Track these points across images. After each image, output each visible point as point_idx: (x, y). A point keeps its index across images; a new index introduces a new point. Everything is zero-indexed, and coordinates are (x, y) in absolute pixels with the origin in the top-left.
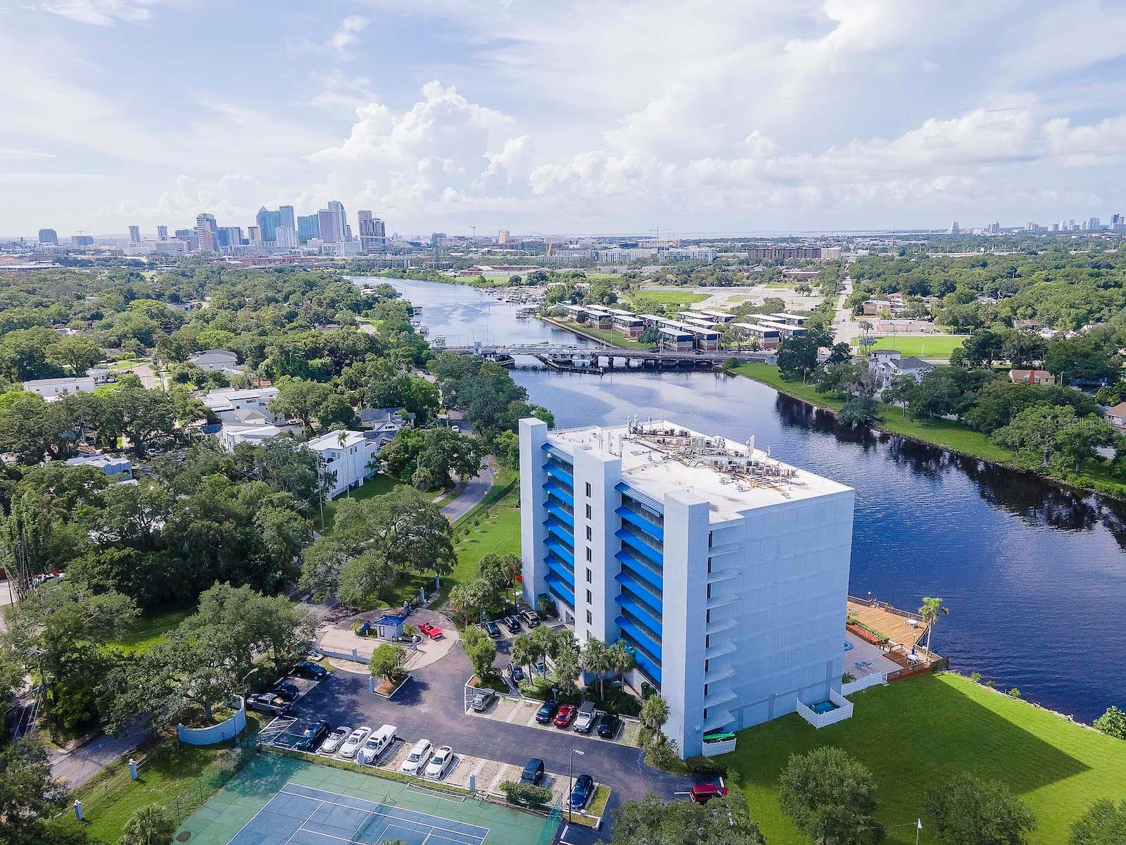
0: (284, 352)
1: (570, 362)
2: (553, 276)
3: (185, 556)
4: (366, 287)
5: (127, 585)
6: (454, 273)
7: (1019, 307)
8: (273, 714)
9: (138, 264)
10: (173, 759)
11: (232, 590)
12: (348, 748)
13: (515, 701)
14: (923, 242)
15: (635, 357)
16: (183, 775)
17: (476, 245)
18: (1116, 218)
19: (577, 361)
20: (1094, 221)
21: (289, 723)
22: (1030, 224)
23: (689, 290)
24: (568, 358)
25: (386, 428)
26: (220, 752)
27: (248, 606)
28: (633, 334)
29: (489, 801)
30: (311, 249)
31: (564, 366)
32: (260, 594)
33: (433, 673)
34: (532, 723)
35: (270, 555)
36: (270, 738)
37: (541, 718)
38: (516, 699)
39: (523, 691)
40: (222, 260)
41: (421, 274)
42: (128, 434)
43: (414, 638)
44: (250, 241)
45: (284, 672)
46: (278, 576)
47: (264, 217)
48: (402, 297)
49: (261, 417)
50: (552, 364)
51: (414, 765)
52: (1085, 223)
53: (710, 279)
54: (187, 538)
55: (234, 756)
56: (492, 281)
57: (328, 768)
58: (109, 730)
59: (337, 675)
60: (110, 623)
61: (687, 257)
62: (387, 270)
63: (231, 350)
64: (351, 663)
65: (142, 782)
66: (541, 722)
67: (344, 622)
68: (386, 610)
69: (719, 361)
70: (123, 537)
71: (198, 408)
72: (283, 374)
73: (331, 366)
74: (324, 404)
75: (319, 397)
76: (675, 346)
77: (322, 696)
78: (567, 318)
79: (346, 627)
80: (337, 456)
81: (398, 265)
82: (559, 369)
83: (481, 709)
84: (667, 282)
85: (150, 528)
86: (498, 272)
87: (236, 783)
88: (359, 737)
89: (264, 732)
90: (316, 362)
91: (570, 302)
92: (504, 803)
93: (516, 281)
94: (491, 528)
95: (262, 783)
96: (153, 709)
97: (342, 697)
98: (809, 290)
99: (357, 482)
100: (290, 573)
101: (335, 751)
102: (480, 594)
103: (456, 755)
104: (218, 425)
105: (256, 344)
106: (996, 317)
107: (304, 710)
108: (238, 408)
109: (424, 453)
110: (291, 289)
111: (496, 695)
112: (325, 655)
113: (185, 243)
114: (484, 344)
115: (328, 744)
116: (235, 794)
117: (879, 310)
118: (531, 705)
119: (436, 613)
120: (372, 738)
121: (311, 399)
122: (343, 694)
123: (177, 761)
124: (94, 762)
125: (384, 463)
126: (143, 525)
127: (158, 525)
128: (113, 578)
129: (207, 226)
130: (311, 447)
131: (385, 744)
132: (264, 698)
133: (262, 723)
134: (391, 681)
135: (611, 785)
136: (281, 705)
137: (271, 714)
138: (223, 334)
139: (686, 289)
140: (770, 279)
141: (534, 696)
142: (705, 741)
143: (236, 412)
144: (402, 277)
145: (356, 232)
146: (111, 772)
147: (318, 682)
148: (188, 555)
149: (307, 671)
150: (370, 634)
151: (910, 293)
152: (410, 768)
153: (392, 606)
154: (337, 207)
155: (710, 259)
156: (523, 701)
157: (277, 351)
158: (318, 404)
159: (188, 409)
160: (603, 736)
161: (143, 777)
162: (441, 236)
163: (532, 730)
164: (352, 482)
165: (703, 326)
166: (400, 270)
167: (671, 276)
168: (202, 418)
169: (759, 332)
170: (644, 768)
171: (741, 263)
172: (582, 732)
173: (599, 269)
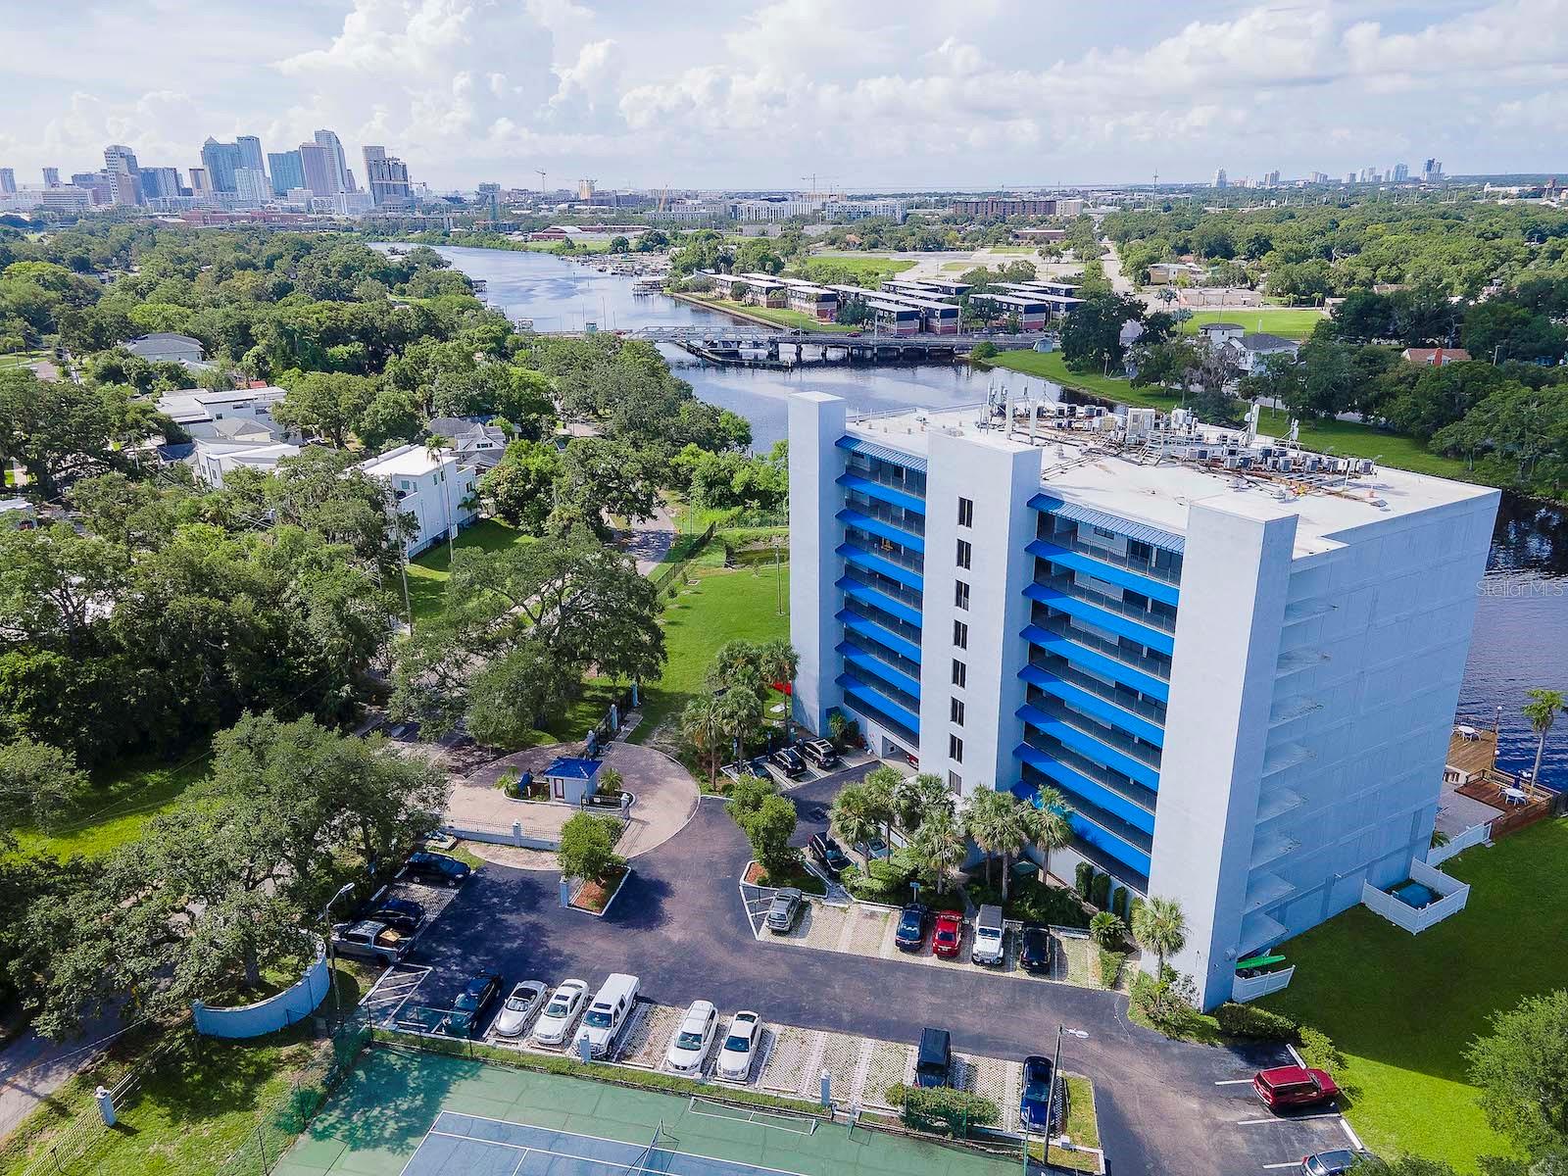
0: (284, 331)
1: (735, 354)
2: (675, 239)
3: (161, 665)
4: (394, 252)
5: (51, 724)
6: (522, 238)
7: (1378, 267)
8: (383, 961)
9: (18, 222)
10: (190, 1074)
11: (281, 728)
12: (549, 1026)
13: (842, 909)
14: (1186, 195)
15: (836, 345)
16: (213, 1110)
17: (547, 200)
18: (1430, 164)
19: (746, 352)
20: (1401, 170)
21: (417, 978)
22: (1317, 174)
23: (884, 256)
24: (734, 347)
25: (478, 446)
26: (286, 1051)
27: (319, 757)
28: (821, 314)
29: (865, 1127)
30: (294, 204)
31: (728, 359)
32: (335, 733)
33: (672, 862)
34: (887, 949)
35: (326, 658)
36: (384, 1013)
37: (907, 942)
38: (842, 905)
39: (854, 889)
40: (151, 217)
41: (473, 239)
42: (24, 461)
43: (624, 797)
44: (195, 191)
45: (387, 876)
46: (344, 694)
47: (213, 153)
48: (451, 268)
49: (264, 431)
50: (710, 355)
51: (692, 1058)
52: (1388, 172)
53: (910, 241)
54: (164, 629)
55: (317, 1055)
56: (585, 247)
57: (518, 1072)
58: (46, 1025)
59: (490, 876)
60: (24, 800)
61: (867, 214)
62: (418, 234)
63: (189, 334)
64: (513, 850)
65: (130, 1131)
66: (904, 948)
67: (480, 773)
68: (553, 749)
69: (964, 348)
70: (32, 633)
71: (148, 416)
72: (288, 367)
73: (364, 357)
74: (370, 409)
75: (360, 397)
76: (894, 327)
77: (470, 919)
78: (712, 294)
79: (487, 782)
80: (411, 486)
81: (436, 226)
82: (722, 363)
83: (786, 928)
84: (848, 245)
85: (84, 615)
86: (589, 234)
87: (332, 1120)
88: (568, 1003)
89: (369, 1000)
90: (340, 351)
91: (713, 271)
92: (899, 1129)
93: (620, 246)
94: (695, 600)
95: (387, 1117)
96: (136, 979)
97: (512, 919)
98: (1059, 254)
99: (446, 533)
100: (364, 688)
101: (522, 1034)
102: (744, 713)
103: (766, 1026)
104: (187, 446)
105: (234, 322)
106: (1352, 279)
107: (442, 949)
108: (219, 417)
109: (560, 480)
110: (275, 250)
111: (805, 898)
112: (460, 838)
113: (89, 192)
115: (507, 1020)
116: (334, 1144)
117: (1172, 277)
118: (873, 915)
119: (646, 748)
120: (597, 1005)
121: (346, 400)
122: (511, 912)
123: (197, 1077)
124: (22, 1089)
125: (489, 501)
126: (71, 610)
127: (99, 609)
128: (19, 711)
129: (123, 167)
130: (369, 472)
131: (623, 1014)
132: (360, 931)
133: (362, 982)
134: (598, 882)
135: (1086, 1071)
136: (396, 944)
137: (376, 962)
138: (172, 309)
139: (878, 255)
140: (997, 242)
141: (873, 896)
142: (1240, 973)
143: (217, 424)
144: (443, 244)
145: (362, 181)
146: (59, 1109)
147: (456, 891)
148: (168, 662)
149: (434, 871)
150: (534, 794)
151: (1208, 255)
152: (688, 1064)
153: (562, 740)
154: (329, 140)
155: (899, 217)
156: (858, 908)
157: (272, 331)
158: (358, 409)
159: (129, 418)
160: (1033, 971)
161: (130, 1119)
162: (494, 188)
163: (893, 966)
164: (438, 532)
165: (929, 299)
166: (440, 232)
167: (852, 236)
168: (157, 433)
169: (1017, 306)
170: (1134, 1031)
171: (946, 221)
172: (991, 966)
173: (741, 230)
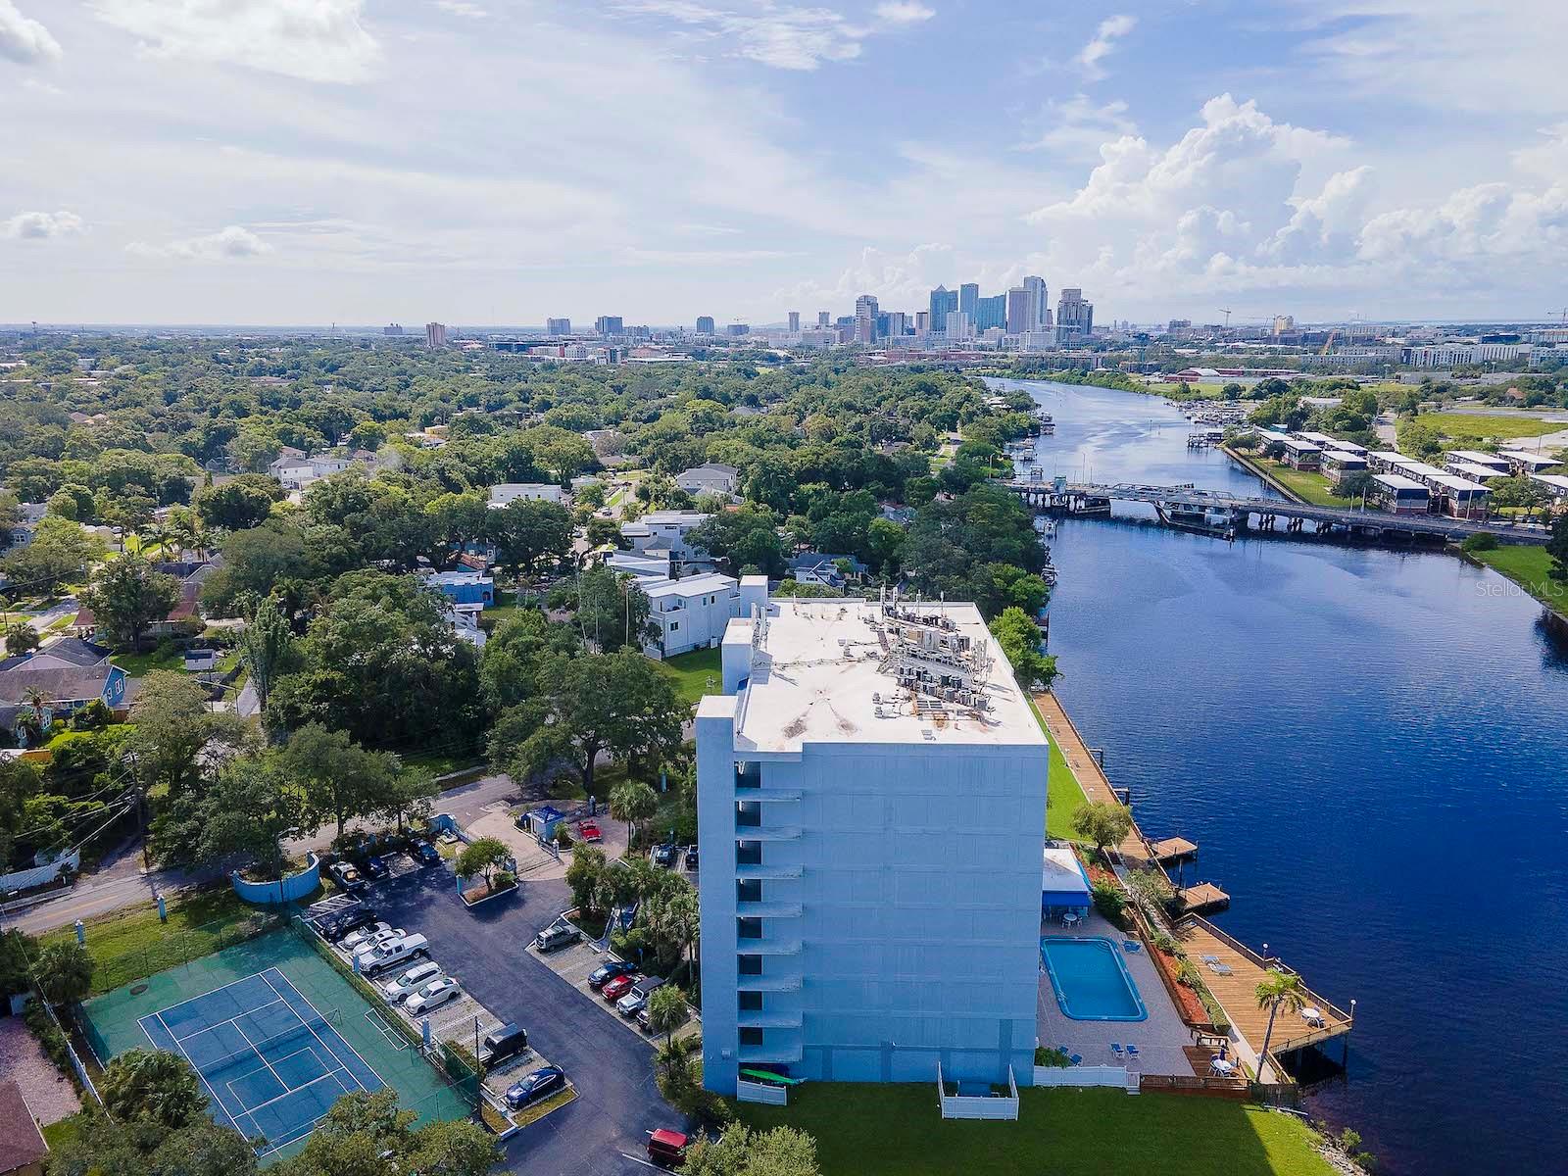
0: (766, 471)
1: (1198, 518)
2: (1300, 387)
4: (998, 394)
6: (1156, 379)
10: (211, 908)
12: (361, 948)
13: (594, 952)
15: (1312, 517)
17: (1228, 337)
19: (1209, 516)
21: (349, 903)
24: (1195, 511)
26: (257, 914)
30: (986, 341)
31: (1190, 523)
34: (586, 986)
38: (597, 950)
39: (612, 942)
41: (1105, 378)
44: (918, 331)
47: (939, 298)
48: (1039, 412)
55: (263, 922)
56: (1199, 391)
62: (1062, 373)
69: (1459, 536)
76: (1394, 504)
78: (1256, 451)
80: (683, 604)
81: (1083, 365)
83: (543, 948)
84: (1504, 402)
86: (1220, 378)
87: (234, 951)
88: (382, 939)
89: (317, 905)
90: (808, 488)
93: (1234, 392)
95: (254, 959)
97: (426, 891)
99: (708, 643)
101: (349, 947)
103: (462, 992)
107: (378, 894)
108: (654, 534)
111: (582, 938)
112: (458, 840)
114: (1069, 480)
115: (351, 938)
116: (223, 962)
120: (383, 945)
122: (431, 887)
123: (213, 911)
129: (868, 310)
133: (325, 896)
134: (490, 888)
136: (352, 881)
143: (650, 539)
144: (1079, 383)
147: (420, 868)
154: (1037, 285)
156: (604, 956)
162: (1184, 324)
163: (573, 992)
166: (1080, 372)
167: (1515, 390)
172: (622, 1015)
173: (1399, 377)
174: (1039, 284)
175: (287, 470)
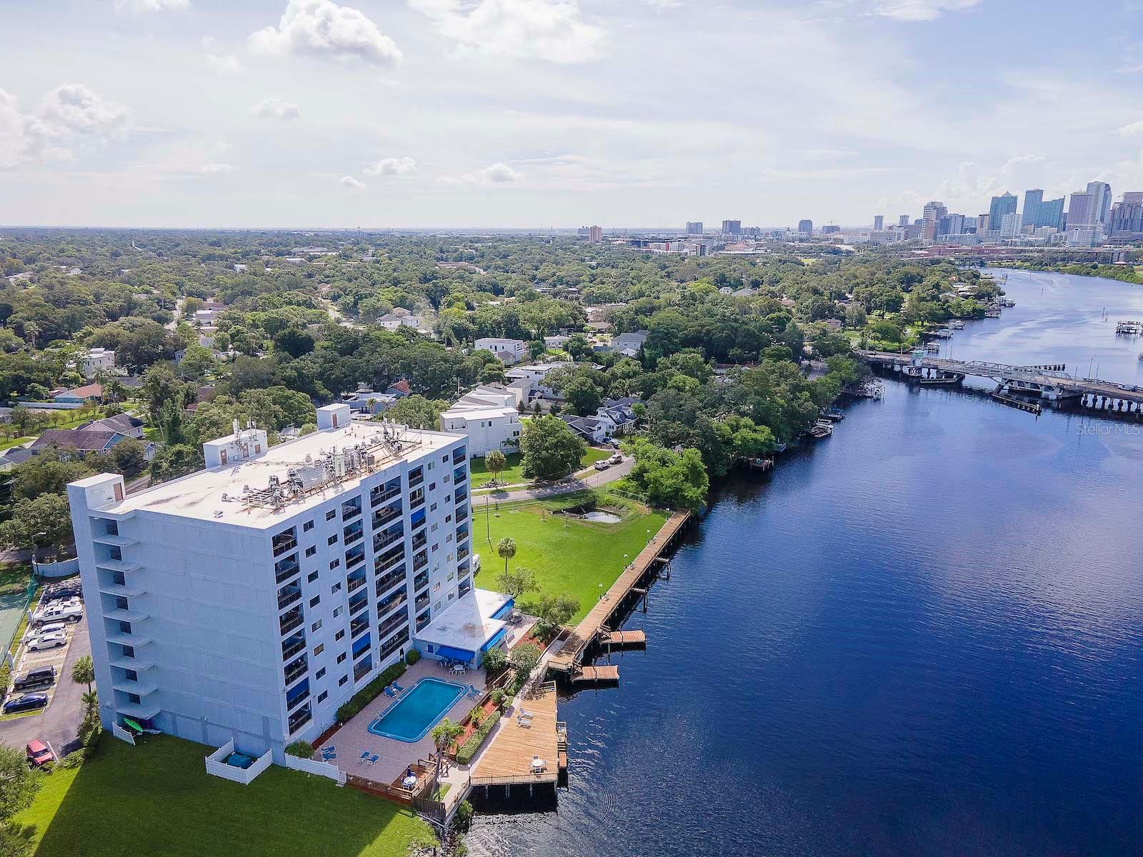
129: (934, 214)
166: (1092, 264)
174: (1103, 188)
175: (385, 323)
